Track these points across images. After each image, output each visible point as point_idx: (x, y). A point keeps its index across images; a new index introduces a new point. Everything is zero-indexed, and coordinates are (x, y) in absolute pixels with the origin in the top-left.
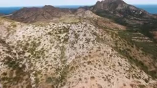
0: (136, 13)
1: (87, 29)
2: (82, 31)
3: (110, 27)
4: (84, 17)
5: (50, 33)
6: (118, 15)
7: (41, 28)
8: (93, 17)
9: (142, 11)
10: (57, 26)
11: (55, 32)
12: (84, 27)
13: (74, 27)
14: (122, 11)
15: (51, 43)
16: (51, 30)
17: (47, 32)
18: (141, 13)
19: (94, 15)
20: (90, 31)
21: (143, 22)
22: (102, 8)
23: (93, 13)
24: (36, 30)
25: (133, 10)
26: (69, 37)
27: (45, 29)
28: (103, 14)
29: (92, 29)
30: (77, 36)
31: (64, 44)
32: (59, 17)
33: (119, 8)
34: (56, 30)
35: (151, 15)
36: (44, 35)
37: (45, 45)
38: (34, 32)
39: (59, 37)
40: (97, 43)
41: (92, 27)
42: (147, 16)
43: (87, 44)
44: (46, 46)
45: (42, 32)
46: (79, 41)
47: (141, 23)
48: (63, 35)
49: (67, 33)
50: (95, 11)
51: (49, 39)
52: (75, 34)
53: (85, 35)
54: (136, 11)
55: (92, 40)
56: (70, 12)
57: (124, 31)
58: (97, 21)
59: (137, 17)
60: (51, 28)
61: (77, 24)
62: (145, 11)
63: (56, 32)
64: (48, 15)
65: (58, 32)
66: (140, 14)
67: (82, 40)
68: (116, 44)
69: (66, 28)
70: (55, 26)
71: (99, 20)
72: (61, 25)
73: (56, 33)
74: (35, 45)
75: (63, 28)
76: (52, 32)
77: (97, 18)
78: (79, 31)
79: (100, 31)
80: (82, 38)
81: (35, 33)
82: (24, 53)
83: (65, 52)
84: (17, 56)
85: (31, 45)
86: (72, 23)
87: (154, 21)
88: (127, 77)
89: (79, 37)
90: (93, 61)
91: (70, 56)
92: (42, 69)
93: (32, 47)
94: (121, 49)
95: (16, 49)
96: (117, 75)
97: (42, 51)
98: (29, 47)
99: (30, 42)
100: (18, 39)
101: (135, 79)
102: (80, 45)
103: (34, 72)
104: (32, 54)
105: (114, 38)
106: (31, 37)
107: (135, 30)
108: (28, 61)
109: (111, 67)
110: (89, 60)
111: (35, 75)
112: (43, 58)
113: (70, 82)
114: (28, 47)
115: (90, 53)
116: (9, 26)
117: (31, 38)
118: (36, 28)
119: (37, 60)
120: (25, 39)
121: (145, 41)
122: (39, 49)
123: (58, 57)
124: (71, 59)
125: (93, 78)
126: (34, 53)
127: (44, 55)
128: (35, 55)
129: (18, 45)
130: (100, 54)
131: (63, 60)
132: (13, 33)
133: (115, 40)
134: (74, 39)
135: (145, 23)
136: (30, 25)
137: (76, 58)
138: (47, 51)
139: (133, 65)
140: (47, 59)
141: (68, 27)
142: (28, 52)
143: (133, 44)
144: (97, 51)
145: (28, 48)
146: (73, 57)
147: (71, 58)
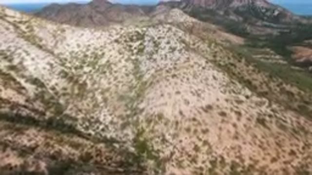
0: (268, 14)
1: (171, 35)
2: (164, 38)
4: (167, 20)
5: (117, 41)
6: (233, 17)
7: (104, 33)
8: (185, 20)
9: (278, 10)
10: (126, 31)
11: (124, 39)
12: (167, 32)
13: (152, 32)
14: (241, 9)
15: (120, 54)
16: (118, 36)
17: (113, 39)
18: (276, 13)
19: (187, 18)
20: (176, 37)
21: (279, 30)
22: (203, 6)
23: (184, 14)
24: (97, 37)
25: (263, 8)
26: (145, 46)
27: (110, 35)
28: (204, 16)
29: (179, 35)
30: (156, 45)
31: (139, 57)
32: (121, 22)
33: (235, 4)
34: (125, 37)
35: (295, 18)
36: (109, 44)
37: (111, 56)
38: (93, 39)
39: (131, 46)
40: (185, 53)
41: (180, 32)
42: (288, 20)
43: (171, 54)
44: (112, 58)
45: (105, 39)
46: (160, 50)
47: (275, 32)
48: (136, 44)
49: (142, 41)
50: (189, 10)
51: (117, 48)
52: (154, 42)
53: (168, 43)
54: (267, 10)
55: (178, 48)
56: (141, 11)
57: (241, 46)
58: (193, 27)
59: (270, 22)
60: (117, 34)
61: (157, 28)
62: (284, 10)
63: (126, 39)
64: (100, 18)
65: (128, 39)
66: (274, 16)
67: (165, 49)
68: (215, 56)
69: (140, 34)
70: (123, 31)
71: (195, 25)
72: (132, 29)
73: (126, 41)
74: (96, 57)
75: (136, 34)
76: (120, 40)
77: (192, 22)
78: (159, 38)
79: (190, 38)
80: (165, 47)
81: (95, 40)
82: (81, 67)
83: (140, 66)
84: (73, 71)
85: (91, 57)
86: (149, 26)
87: (300, 27)
88: (221, 92)
89: (160, 46)
90: (179, 74)
91: (148, 70)
92: (111, 85)
93: (92, 59)
94: (222, 63)
95: (70, 62)
96: (209, 89)
97: (108, 64)
98: (89, 59)
99: (88, 53)
100: (70, 50)
101: (233, 95)
102: (161, 55)
103: (100, 91)
104: (94, 68)
105: (212, 47)
106: (89, 46)
107: (261, 44)
108: (90, 77)
109: (203, 81)
110: (173, 72)
111: (102, 93)
112: (111, 73)
113: (149, 99)
114: (87, 59)
115: (176, 64)
116: (55, 31)
117: (90, 48)
118: (96, 33)
119: (102, 75)
120: (81, 49)
121: (274, 61)
122: (103, 61)
123: (130, 73)
124: (149, 74)
125: (178, 93)
126: (97, 67)
127: (112, 69)
128: (98, 70)
129: (72, 57)
130: (189, 65)
131: (138, 75)
132: (62, 41)
133: (213, 52)
134: (152, 49)
135: (282, 33)
136: (86, 29)
137: (156, 71)
138: (115, 65)
139: (234, 81)
140: (116, 75)
141: (143, 32)
142: (88, 66)
143: (241, 58)
144: (185, 62)
145: (87, 61)
146: (153, 71)
147: (148, 72)
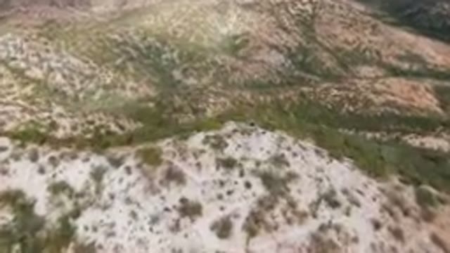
3: (378, 53)
13: (125, 216)
69: (38, 224)
71: (321, 12)
